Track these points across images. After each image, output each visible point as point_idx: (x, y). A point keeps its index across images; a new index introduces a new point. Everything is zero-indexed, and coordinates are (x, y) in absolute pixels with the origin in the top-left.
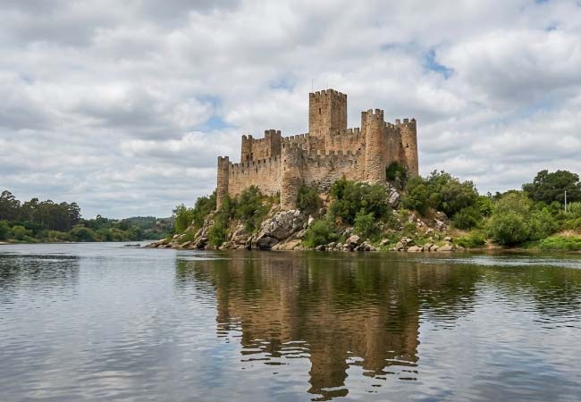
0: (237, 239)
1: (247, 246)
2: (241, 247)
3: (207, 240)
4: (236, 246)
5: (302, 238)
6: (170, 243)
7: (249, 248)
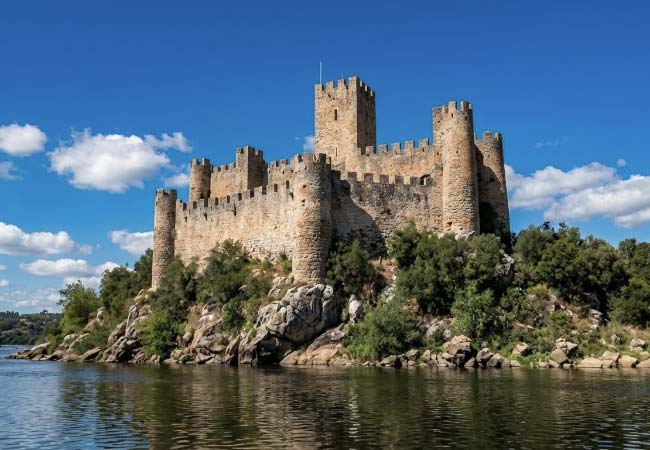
0: (205, 342)
1: (228, 357)
2: (215, 360)
3: (138, 345)
4: (203, 357)
5: (345, 341)
6: (58, 352)
7: (234, 362)
